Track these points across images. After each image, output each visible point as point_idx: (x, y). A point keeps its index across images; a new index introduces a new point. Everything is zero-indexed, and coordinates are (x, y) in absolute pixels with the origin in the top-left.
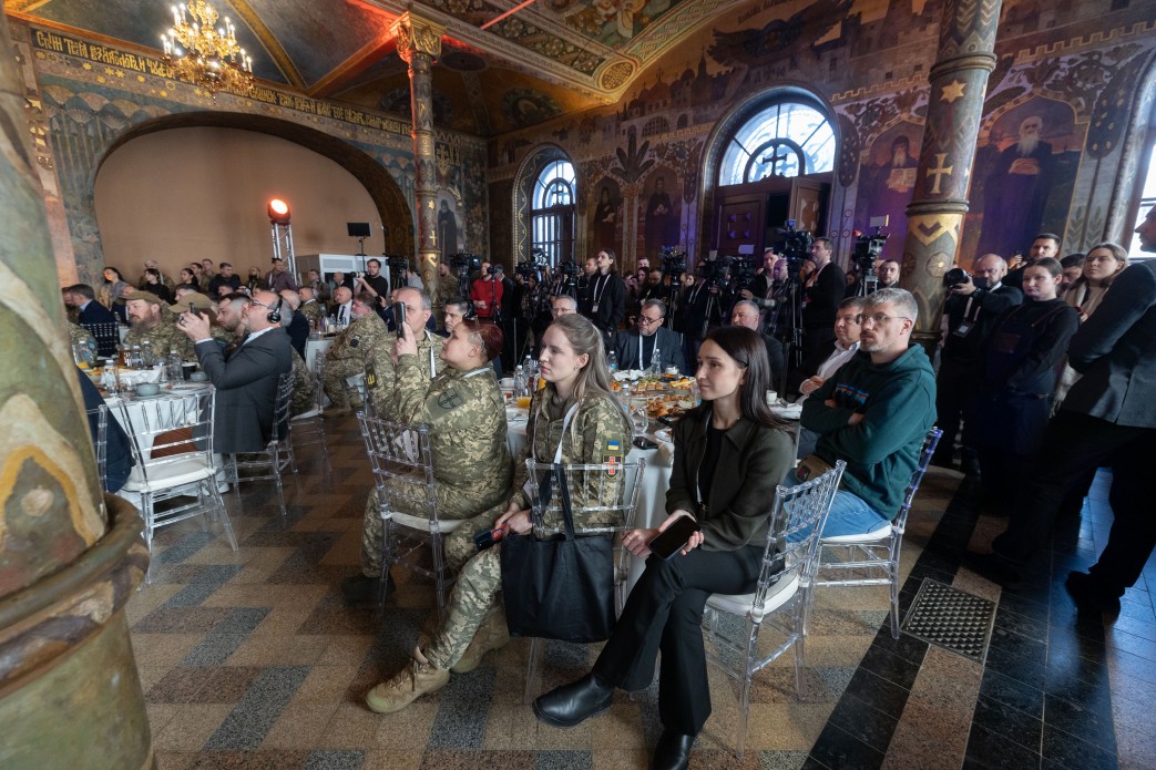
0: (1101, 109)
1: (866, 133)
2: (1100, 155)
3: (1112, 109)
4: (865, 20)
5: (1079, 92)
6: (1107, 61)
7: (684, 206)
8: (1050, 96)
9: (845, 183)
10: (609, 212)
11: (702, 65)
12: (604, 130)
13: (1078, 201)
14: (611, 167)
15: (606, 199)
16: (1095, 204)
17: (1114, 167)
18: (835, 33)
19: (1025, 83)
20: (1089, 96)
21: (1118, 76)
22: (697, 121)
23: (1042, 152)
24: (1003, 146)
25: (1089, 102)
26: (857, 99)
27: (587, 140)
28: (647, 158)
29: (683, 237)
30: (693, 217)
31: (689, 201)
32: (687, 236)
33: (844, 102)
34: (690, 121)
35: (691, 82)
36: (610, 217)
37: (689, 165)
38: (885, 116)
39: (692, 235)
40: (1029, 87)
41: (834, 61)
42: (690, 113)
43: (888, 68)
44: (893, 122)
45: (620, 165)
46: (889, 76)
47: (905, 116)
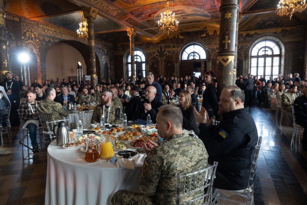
0: (245, 54)
1: (212, 53)
2: (246, 60)
3: (246, 54)
4: (210, 34)
5: (242, 51)
6: (245, 47)
7: (176, 64)
9: (209, 62)
10: (155, 64)
11: (178, 36)
12: (153, 46)
13: (244, 67)
14: (155, 54)
15: (154, 61)
16: (246, 68)
17: (247, 62)
18: (205, 35)
20: (243, 51)
21: (246, 49)
22: (178, 47)
23: (239, 59)
25: (243, 52)
26: (210, 47)
27: (148, 47)
28: (165, 53)
29: (176, 70)
30: (178, 67)
31: (177, 63)
32: (177, 71)
33: (207, 47)
34: (176, 46)
35: (176, 39)
36: (156, 66)
37: (176, 56)
38: (215, 51)
39: (178, 70)
41: (205, 40)
42: (176, 45)
43: (214, 43)
44: (216, 52)
45: (158, 54)
46: (215, 44)
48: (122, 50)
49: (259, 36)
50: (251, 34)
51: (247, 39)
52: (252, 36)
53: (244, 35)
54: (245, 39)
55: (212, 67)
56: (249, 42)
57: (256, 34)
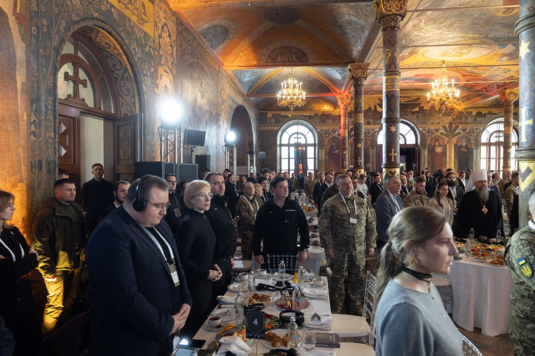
0: (475, 140)
1: (428, 137)
2: (477, 149)
3: (477, 140)
4: (425, 108)
5: (471, 135)
6: (475, 130)
7: (371, 150)
8: (466, 135)
9: (424, 149)
10: (336, 149)
11: (375, 107)
12: (333, 119)
13: (474, 159)
14: (337, 133)
15: (334, 144)
16: (478, 159)
17: (479, 152)
18: (417, 109)
19: (461, 131)
20: (473, 136)
22: (374, 124)
23: (467, 147)
24: (459, 144)
26: (425, 127)
27: (324, 122)
29: (371, 160)
30: (375, 154)
31: (373, 149)
32: (373, 160)
33: (421, 127)
34: (372, 123)
35: (371, 111)
36: (337, 151)
37: (372, 137)
38: (433, 133)
39: (375, 160)
40: (462, 133)
41: (417, 117)
42: (372, 121)
43: (432, 121)
44: (435, 135)
46: (432, 123)
47: (437, 134)
48: (276, 122)
49: (494, 116)
50: (484, 113)
51: (478, 119)
52: (485, 115)
53: (474, 113)
54: (475, 119)
55: (428, 157)
56: (481, 123)
57: (490, 113)
